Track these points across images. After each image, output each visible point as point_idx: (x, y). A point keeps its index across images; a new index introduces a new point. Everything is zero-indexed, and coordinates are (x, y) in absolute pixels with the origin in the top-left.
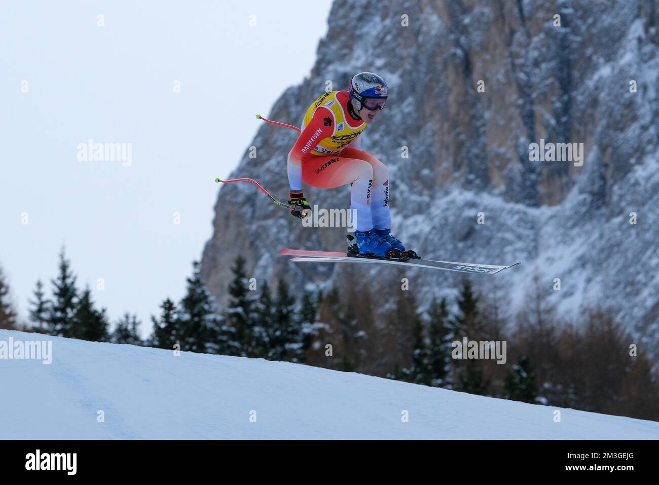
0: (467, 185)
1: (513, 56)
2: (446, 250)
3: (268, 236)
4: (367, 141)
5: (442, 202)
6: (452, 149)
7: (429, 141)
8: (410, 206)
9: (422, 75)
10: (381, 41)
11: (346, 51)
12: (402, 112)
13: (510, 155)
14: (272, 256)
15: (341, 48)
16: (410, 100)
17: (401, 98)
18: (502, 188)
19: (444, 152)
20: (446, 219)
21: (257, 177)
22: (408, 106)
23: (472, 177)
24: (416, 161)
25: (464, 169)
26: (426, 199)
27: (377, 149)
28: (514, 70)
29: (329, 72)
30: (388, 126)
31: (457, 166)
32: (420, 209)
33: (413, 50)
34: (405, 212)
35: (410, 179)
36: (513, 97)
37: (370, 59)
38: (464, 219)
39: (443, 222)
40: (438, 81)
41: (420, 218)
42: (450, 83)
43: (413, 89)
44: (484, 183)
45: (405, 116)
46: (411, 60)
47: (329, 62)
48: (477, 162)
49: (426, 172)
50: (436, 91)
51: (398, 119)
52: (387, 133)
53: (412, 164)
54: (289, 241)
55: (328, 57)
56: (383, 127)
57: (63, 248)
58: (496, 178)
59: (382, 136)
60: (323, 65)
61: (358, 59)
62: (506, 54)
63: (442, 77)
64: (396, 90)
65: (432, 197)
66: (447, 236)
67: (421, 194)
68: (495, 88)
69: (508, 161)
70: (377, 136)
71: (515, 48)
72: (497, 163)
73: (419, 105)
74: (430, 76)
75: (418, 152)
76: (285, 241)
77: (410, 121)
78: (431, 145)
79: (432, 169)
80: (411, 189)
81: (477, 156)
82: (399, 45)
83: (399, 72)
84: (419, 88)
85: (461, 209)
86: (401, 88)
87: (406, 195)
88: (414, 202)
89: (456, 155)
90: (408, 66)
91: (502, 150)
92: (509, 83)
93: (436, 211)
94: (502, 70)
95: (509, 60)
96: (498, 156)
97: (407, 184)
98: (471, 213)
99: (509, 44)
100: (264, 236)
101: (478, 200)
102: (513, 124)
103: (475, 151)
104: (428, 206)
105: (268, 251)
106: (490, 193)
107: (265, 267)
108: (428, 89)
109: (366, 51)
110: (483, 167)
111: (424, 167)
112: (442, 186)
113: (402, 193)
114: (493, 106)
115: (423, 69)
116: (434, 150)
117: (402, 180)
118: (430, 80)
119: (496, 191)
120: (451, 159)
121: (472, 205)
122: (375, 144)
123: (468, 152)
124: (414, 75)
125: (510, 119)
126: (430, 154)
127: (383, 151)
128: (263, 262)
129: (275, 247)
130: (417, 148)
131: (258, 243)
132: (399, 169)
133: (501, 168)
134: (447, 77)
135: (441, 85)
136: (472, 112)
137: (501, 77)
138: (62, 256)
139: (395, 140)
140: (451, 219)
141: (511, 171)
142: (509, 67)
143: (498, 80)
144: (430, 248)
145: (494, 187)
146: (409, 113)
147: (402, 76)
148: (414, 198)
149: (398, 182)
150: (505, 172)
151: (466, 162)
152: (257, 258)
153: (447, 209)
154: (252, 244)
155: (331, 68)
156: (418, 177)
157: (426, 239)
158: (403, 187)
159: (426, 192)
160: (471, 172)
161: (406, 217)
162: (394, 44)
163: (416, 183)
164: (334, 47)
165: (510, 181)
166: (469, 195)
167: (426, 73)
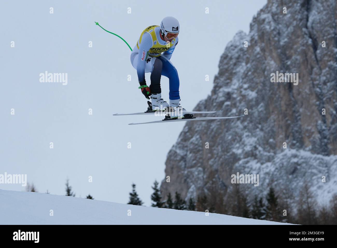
0: (292, 146)
1: (313, 80)
2: (283, 179)
3: (193, 176)
4: (241, 126)
5: (280, 155)
6: (284, 128)
7: (272, 124)
8: (264, 158)
9: (268, 92)
10: (246, 75)
11: (228, 81)
12: (258, 111)
13: (313, 130)
14: (195, 186)
15: (226, 80)
16: (262, 104)
17: (257, 104)
18: (310, 147)
19: (280, 130)
20: (283, 164)
21: (187, 147)
22: (261, 107)
23: (295, 142)
24: (266, 135)
25: (291, 138)
26: (272, 154)
27: (246, 130)
28: (314, 87)
29: (220, 92)
30: (251, 118)
31: (287, 137)
32: (269, 159)
33: (262, 79)
34: (262, 161)
35: (264, 144)
36: (314, 101)
37: (241, 84)
38: (292, 163)
39: (281, 165)
40: (275, 94)
41: (269, 164)
42: (281, 95)
43: (263, 99)
44: (301, 144)
45: (259, 112)
46: (261, 84)
47: (220, 87)
48: (297, 135)
49: (271, 140)
50: (275, 99)
51: (256, 114)
52: (251, 122)
53: (264, 137)
54: (204, 179)
55: (219, 85)
56: (249, 119)
57: (68, 181)
58: (307, 142)
59: (248, 123)
60: (217, 89)
61: (234, 85)
62: (310, 79)
63: (278, 92)
64: (254, 100)
65: (275, 153)
66: (283, 172)
67: (269, 152)
68: (304, 97)
69: (313, 133)
70: (246, 123)
71: (313, 76)
72: (307, 134)
73: (267, 107)
74: (271, 92)
75: (267, 130)
76: (202, 178)
77: (262, 115)
78: (273, 127)
79: (274, 139)
80: (264, 149)
81: (297, 131)
82: (255, 77)
83: (256, 91)
84: (266, 98)
85: (290, 158)
86: (257, 98)
87: (262, 152)
88: (266, 156)
89: (286, 131)
90: (260, 87)
91: (309, 128)
92: (311, 94)
93: (277, 160)
94: (308, 87)
95: (311, 82)
96: (307, 131)
97: (262, 147)
98: (295, 160)
99: (311, 74)
100: (191, 176)
101: (298, 153)
102: (315, 114)
103: (296, 129)
104: (273, 157)
105: (194, 184)
106: (304, 150)
107: (192, 192)
108: (271, 98)
109: (239, 80)
110: (300, 137)
111: (270, 138)
112: (280, 147)
113: (260, 151)
114: (304, 106)
115: (268, 89)
116: (275, 129)
117: (260, 145)
118: (272, 94)
119: (307, 149)
120: (284, 133)
121: (295, 156)
122: (245, 127)
123: (292, 129)
124: (264, 91)
125: (313, 112)
126: (273, 131)
127: (249, 131)
128: (191, 190)
129: (197, 182)
130: (266, 129)
131: (188, 180)
132: (258, 140)
133: (309, 137)
134: (280, 92)
135: (277, 96)
136: (293, 109)
137: (307, 91)
138: (67, 185)
139: (255, 125)
140: (285, 164)
141: (314, 138)
142: (311, 86)
143: (306, 92)
144: (275, 179)
145: (306, 147)
146: (262, 111)
147: (257, 93)
148: (266, 154)
149: (258, 146)
150: (312, 139)
151: (291, 134)
152: (188, 188)
153: (283, 159)
154: (185, 180)
155: (221, 90)
156: (267, 143)
157: (273, 174)
158: (260, 148)
159: (272, 151)
160: (294, 140)
161: (262, 164)
162: (253, 77)
163: (266, 146)
164: (222, 79)
165: (314, 143)
166: (294, 151)
167: (270, 91)
